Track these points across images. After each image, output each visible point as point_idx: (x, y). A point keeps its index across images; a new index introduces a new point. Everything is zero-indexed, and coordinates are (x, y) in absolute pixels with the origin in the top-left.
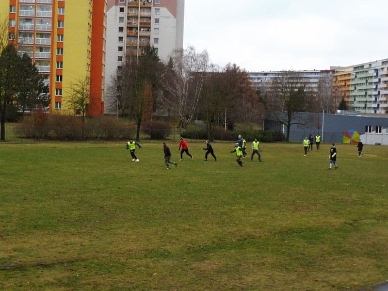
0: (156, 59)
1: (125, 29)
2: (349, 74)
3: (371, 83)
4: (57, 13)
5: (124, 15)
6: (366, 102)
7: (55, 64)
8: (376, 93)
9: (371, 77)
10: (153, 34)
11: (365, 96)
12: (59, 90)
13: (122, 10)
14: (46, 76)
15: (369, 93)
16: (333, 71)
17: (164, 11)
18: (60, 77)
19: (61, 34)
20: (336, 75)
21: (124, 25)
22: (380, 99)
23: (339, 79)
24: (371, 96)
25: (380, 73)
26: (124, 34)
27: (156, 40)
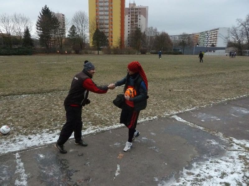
0: (140, 31)
1: (130, 22)
2: (198, 35)
3: (206, 38)
4: (110, 17)
5: (130, 18)
6: (203, 44)
7: (110, 33)
8: (207, 41)
9: (206, 36)
10: (138, 23)
11: (203, 42)
12: (112, 41)
13: (129, 16)
14: (108, 37)
15: (205, 41)
16: (193, 35)
17: (142, 16)
18: (112, 37)
19: (112, 24)
20: (194, 35)
21: (130, 21)
22: (208, 43)
23: (195, 37)
24: (205, 42)
25: (209, 34)
26: (130, 24)
27: (140, 26)
